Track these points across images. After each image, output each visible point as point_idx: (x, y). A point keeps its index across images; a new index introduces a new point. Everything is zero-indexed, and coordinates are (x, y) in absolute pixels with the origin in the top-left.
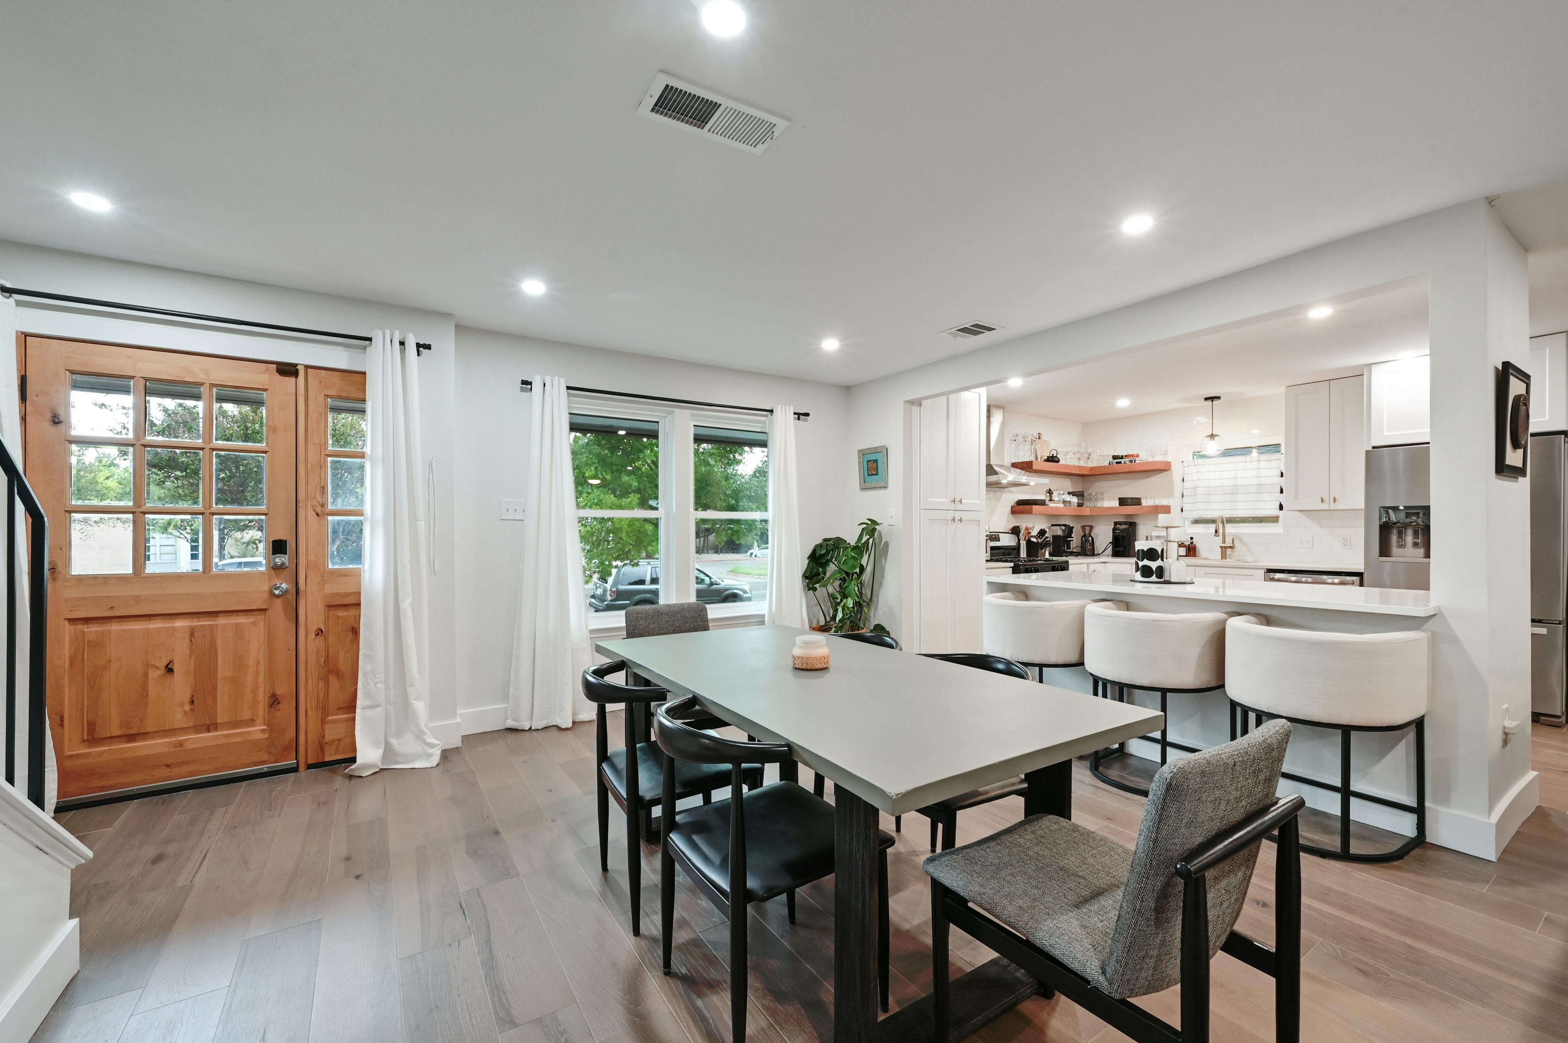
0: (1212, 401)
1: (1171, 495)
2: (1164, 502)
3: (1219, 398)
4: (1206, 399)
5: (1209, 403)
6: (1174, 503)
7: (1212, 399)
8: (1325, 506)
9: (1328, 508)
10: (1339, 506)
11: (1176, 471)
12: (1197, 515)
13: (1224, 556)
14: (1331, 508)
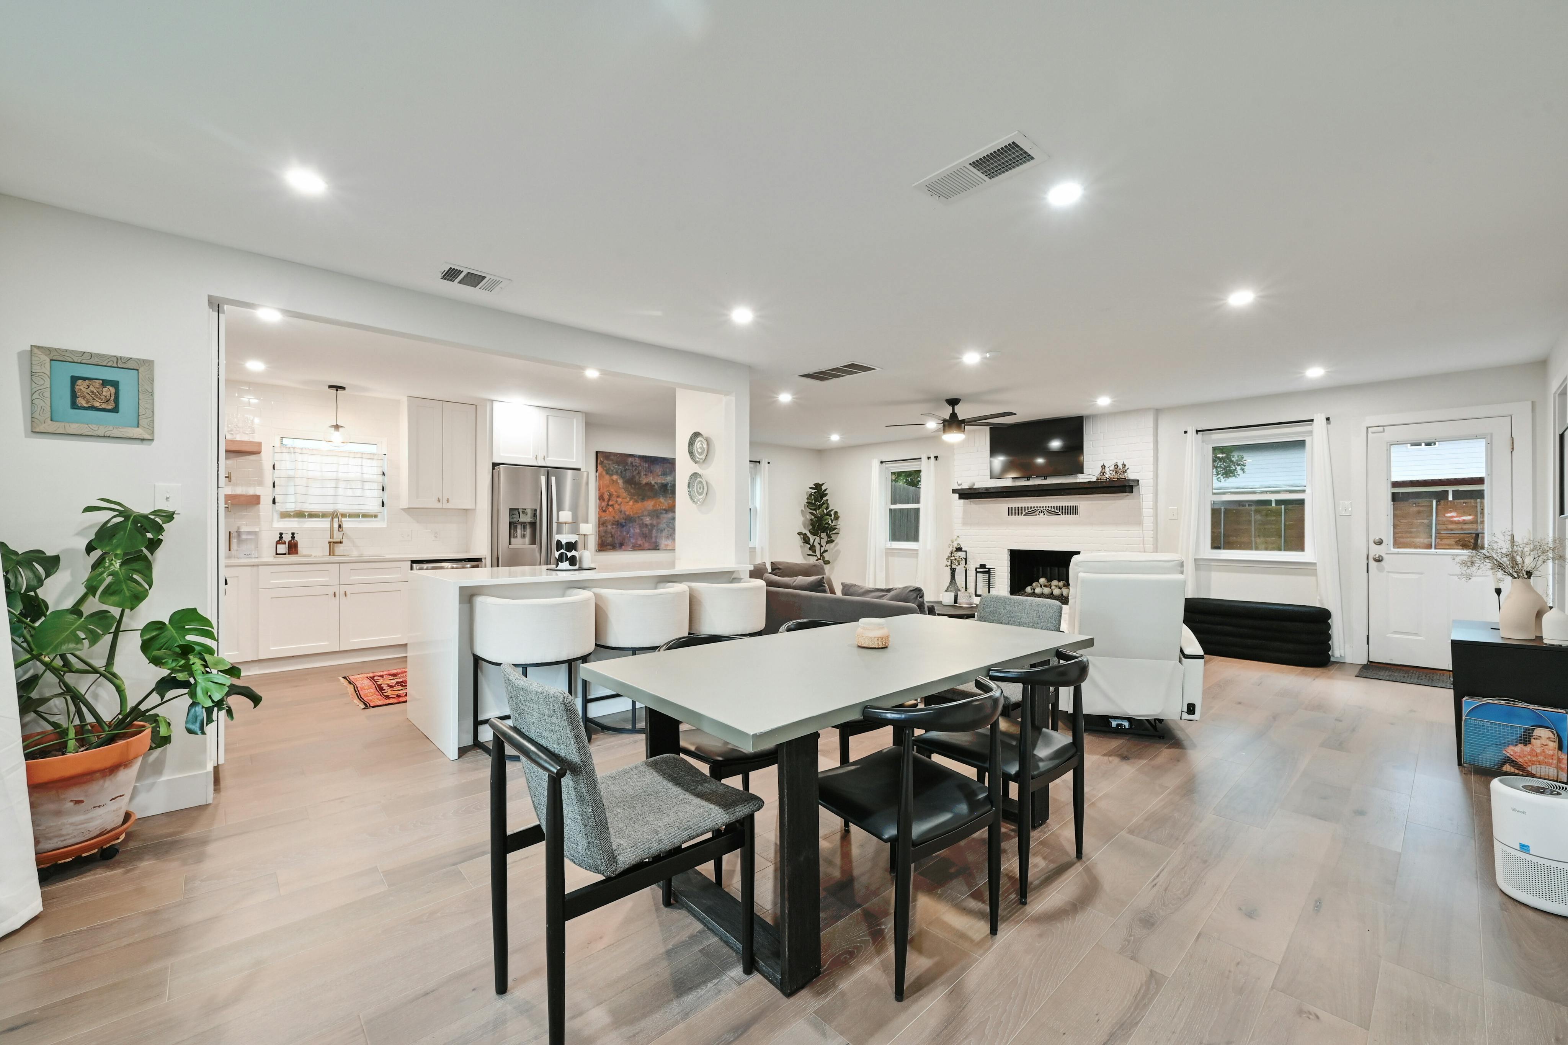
0: (337, 390)
1: (261, 483)
2: (251, 491)
3: (343, 388)
4: (331, 387)
5: (334, 391)
6: (265, 493)
7: (337, 388)
8: (439, 506)
9: (441, 507)
10: (450, 506)
11: (266, 457)
12: (291, 507)
13: (331, 552)
14: (444, 507)
